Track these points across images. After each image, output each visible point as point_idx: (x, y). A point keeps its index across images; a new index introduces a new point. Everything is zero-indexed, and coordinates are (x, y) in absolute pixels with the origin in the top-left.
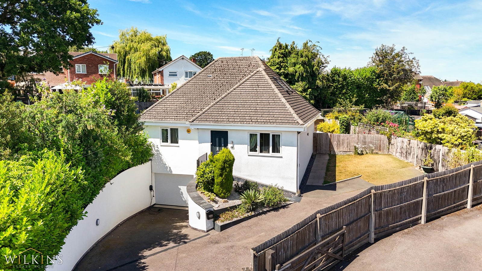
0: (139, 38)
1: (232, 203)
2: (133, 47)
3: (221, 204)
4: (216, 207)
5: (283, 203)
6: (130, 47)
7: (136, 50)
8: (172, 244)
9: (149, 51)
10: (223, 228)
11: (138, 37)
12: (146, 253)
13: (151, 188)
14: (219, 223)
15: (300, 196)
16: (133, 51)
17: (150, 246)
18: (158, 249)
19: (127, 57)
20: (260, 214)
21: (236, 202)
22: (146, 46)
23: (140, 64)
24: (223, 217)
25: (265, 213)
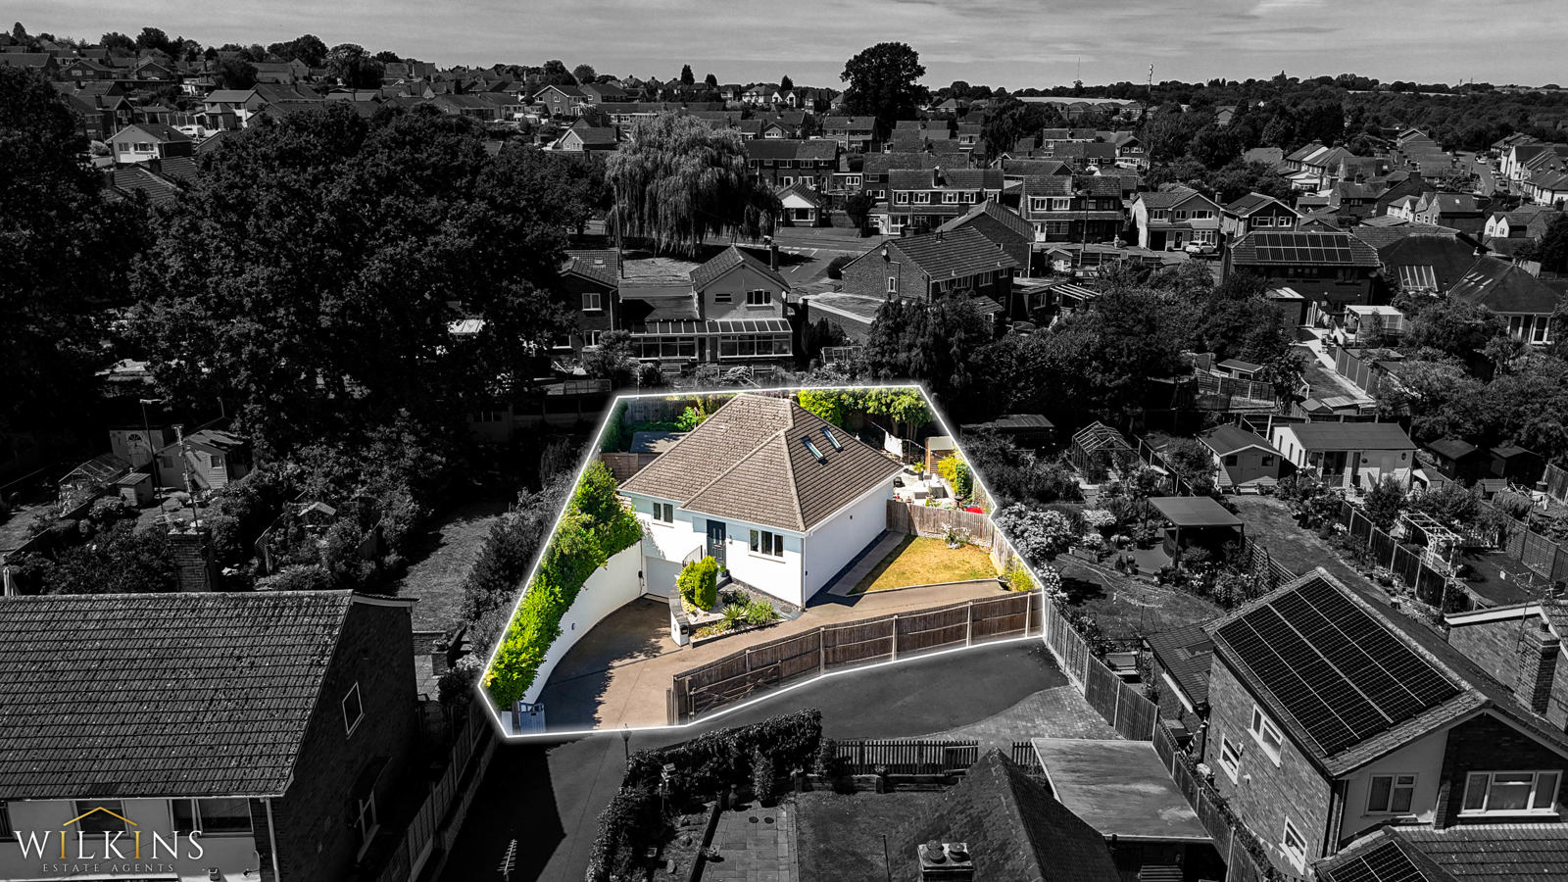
0: (676, 140)
1: (713, 617)
2: (662, 162)
3: (702, 617)
4: (692, 620)
5: (773, 621)
6: (654, 161)
7: (669, 171)
8: (642, 657)
9: (696, 175)
10: (696, 645)
11: (674, 136)
12: (616, 663)
13: (640, 575)
14: (693, 640)
15: (803, 610)
16: (661, 172)
17: (621, 657)
18: (628, 661)
19: (648, 188)
20: (742, 632)
21: (718, 616)
22: (689, 164)
23: (676, 207)
24: (699, 632)
25: (747, 631)
